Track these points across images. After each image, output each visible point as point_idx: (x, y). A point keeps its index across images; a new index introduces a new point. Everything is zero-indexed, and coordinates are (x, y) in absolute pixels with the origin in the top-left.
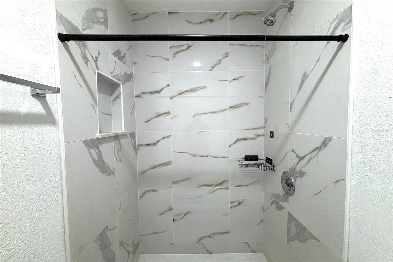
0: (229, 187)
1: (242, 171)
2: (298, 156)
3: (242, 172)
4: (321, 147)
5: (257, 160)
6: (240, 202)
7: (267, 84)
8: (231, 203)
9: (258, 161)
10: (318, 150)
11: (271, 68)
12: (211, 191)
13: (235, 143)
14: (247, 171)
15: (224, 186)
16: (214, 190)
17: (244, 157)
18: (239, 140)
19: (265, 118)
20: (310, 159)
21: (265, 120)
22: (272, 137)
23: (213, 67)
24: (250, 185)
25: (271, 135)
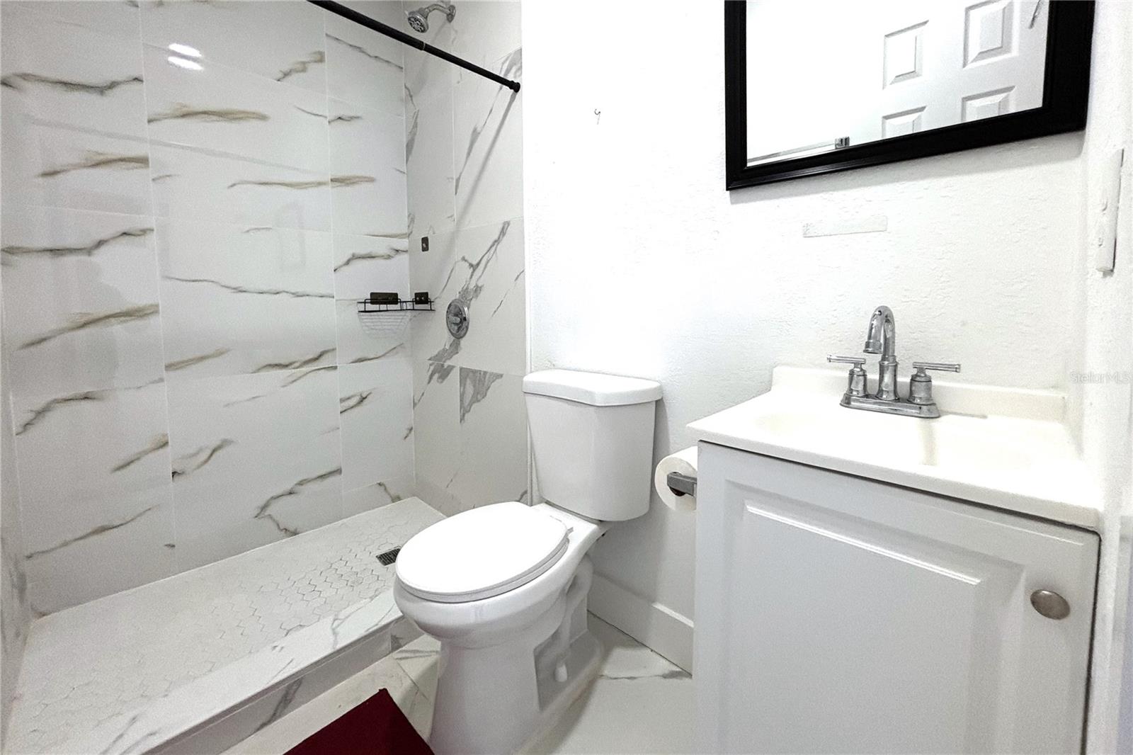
0: (336, 363)
1: (366, 326)
2: (471, 265)
3: (367, 328)
4: (499, 238)
5: (396, 303)
6: (364, 396)
7: (410, 147)
8: (342, 400)
9: (399, 304)
10: (496, 244)
11: (417, 115)
12: (291, 379)
13: (348, 263)
14: (377, 328)
15: (324, 362)
16: (299, 375)
17: (369, 297)
18: (357, 258)
19: (409, 216)
20: (488, 262)
21: (410, 220)
22: (425, 249)
23: (286, 75)
24: (383, 355)
25: (424, 245)
